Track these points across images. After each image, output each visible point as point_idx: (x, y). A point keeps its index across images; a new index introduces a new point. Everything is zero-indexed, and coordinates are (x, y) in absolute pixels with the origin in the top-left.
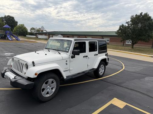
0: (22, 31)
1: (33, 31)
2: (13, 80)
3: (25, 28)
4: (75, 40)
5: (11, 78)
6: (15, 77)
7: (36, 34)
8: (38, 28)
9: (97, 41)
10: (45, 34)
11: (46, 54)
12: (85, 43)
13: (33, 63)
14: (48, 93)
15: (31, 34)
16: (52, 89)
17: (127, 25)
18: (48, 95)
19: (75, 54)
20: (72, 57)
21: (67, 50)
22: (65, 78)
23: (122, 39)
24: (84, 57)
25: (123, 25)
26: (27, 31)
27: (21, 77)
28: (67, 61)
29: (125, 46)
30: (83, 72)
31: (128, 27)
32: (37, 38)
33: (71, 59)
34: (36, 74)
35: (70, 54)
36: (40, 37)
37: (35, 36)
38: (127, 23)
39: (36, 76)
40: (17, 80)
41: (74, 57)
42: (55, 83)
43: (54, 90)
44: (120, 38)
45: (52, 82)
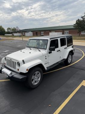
0: (1, 31)
1: (9, 31)
2: (10, 76)
3: (3, 29)
4: (50, 39)
5: (8, 74)
6: (11, 73)
7: (12, 32)
8: (13, 28)
9: (66, 37)
10: (19, 32)
11: (30, 53)
12: (57, 40)
13: (23, 61)
14: (36, 82)
15: (8, 33)
16: (38, 78)
17: (82, 19)
18: (36, 83)
19: (51, 50)
20: (50, 53)
21: (45, 48)
22: (46, 69)
23: (78, 31)
24: (57, 51)
25: (79, 20)
26: (4, 31)
27: (15, 72)
28: (46, 56)
29: (81, 36)
30: (57, 63)
31: (83, 21)
32: (13, 36)
33: (49, 54)
34: (27, 70)
35: (47, 50)
36: (15, 34)
37: (11, 35)
38: (82, 17)
39: (27, 71)
40: (13, 76)
41: (51, 53)
42: (40, 74)
43: (39, 79)
44: (77, 30)
45: (38, 74)
